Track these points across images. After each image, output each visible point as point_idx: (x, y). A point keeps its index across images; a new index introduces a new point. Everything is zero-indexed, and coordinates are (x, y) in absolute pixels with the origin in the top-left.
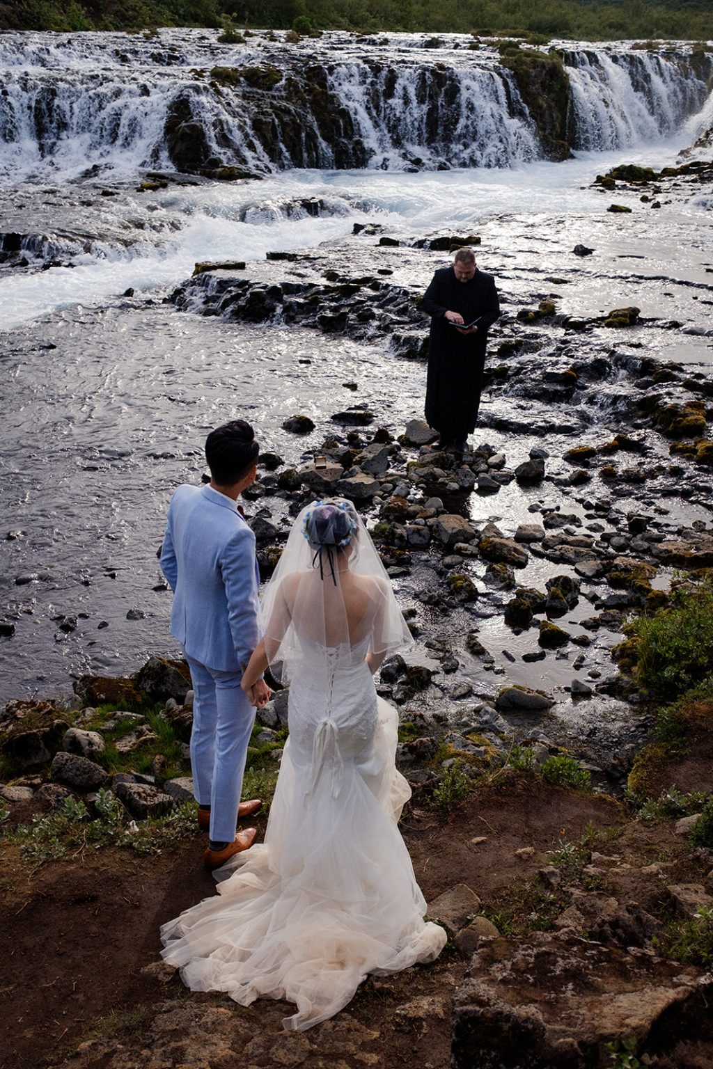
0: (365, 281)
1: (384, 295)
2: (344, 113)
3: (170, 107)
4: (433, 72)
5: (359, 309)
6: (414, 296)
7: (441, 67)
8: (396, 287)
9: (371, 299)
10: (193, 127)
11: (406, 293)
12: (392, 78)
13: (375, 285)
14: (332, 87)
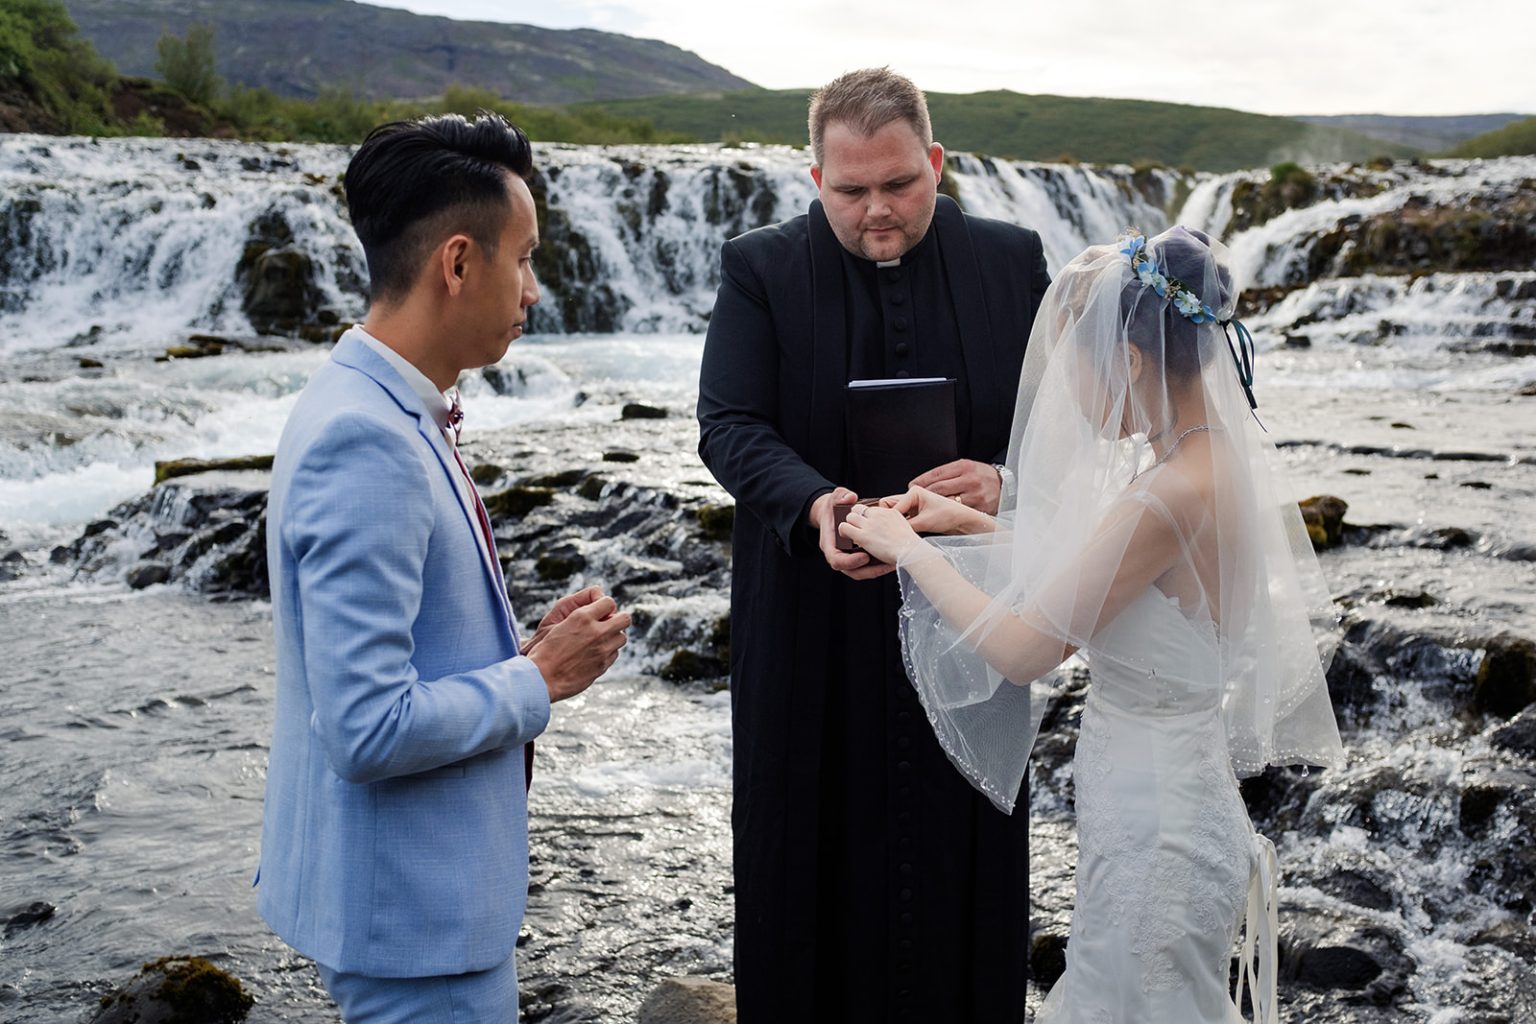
0: (566, 480)
1: (612, 511)
2: (578, 240)
3: (251, 228)
4: (731, 173)
5: (542, 548)
6: (695, 507)
7: (745, 167)
8: (643, 489)
9: (580, 520)
10: (291, 257)
11: (670, 502)
12: (661, 184)
13: (591, 487)
14: (555, 199)
